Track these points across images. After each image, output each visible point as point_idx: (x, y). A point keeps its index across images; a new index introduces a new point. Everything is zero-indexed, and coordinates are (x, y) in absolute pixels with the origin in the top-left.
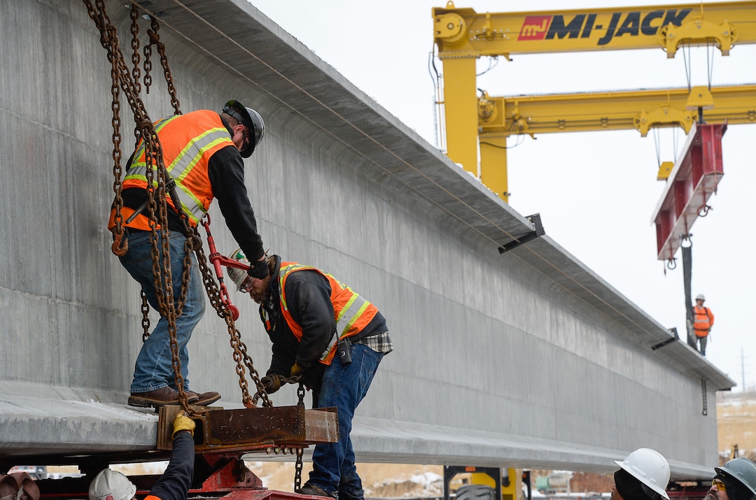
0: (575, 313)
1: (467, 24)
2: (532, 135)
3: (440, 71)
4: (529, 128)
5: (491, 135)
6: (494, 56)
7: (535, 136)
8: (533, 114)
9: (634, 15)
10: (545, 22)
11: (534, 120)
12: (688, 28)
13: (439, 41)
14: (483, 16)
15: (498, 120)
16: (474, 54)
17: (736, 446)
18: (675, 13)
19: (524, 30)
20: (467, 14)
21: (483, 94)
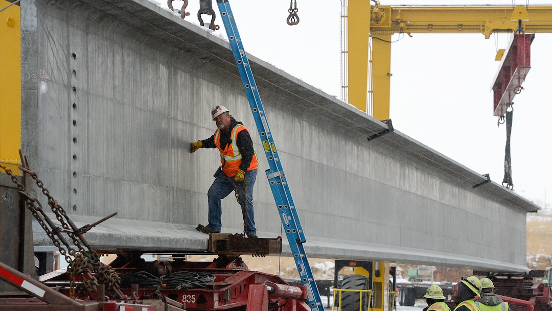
0: (417, 169)
2: (409, 34)
4: (407, 29)
5: (381, 32)
7: (411, 34)
8: (411, 19)
11: (411, 23)
15: (386, 23)
21: (377, 4)
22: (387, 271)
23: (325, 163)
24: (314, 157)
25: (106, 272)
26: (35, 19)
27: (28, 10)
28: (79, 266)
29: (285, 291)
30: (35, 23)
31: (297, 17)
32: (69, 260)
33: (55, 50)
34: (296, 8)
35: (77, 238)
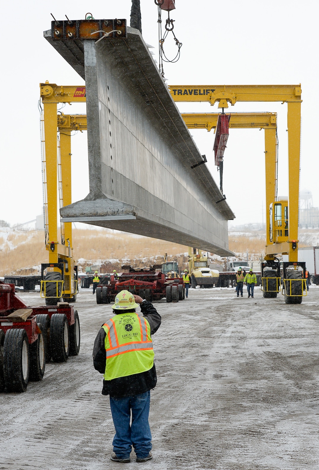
1: (53, 90)
2: (81, 131)
3: (43, 108)
4: (80, 128)
5: (64, 130)
6: (64, 103)
7: (82, 131)
8: (81, 123)
10: (84, 90)
11: (82, 125)
13: (42, 96)
14: (60, 87)
15: (67, 124)
16: (56, 102)
17: (166, 254)
19: (76, 93)
20: (54, 86)
21: (62, 114)
22: (72, 268)
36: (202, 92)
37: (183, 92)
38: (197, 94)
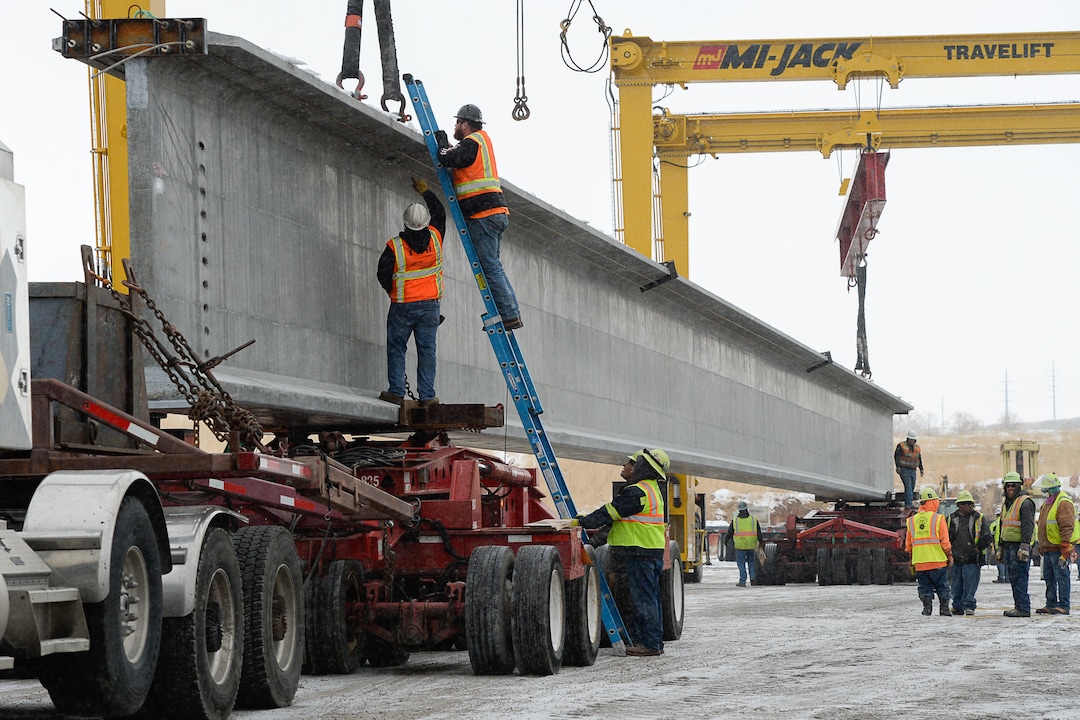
0: (720, 339)
1: (643, 52)
2: (713, 154)
3: (617, 97)
4: (711, 148)
5: (671, 153)
6: (671, 84)
7: (717, 155)
8: (715, 134)
9: (805, 46)
10: (720, 51)
11: (716, 139)
12: (857, 62)
13: (615, 68)
14: (659, 44)
15: (679, 139)
16: (649, 82)
17: (945, 478)
18: (847, 44)
19: (700, 60)
20: (644, 43)
21: (664, 113)
23: (577, 320)
24: (559, 312)
25: (242, 419)
26: (146, 92)
27: (136, 80)
28: (205, 408)
29: (506, 473)
30: (146, 97)
31: (527, 109)
32: (190, 400)
33: (173, 135)
34: (524, 97)
35: (203, 375)
36: (1020, 50)
37: (970, 53)
38: (1008, 57)
